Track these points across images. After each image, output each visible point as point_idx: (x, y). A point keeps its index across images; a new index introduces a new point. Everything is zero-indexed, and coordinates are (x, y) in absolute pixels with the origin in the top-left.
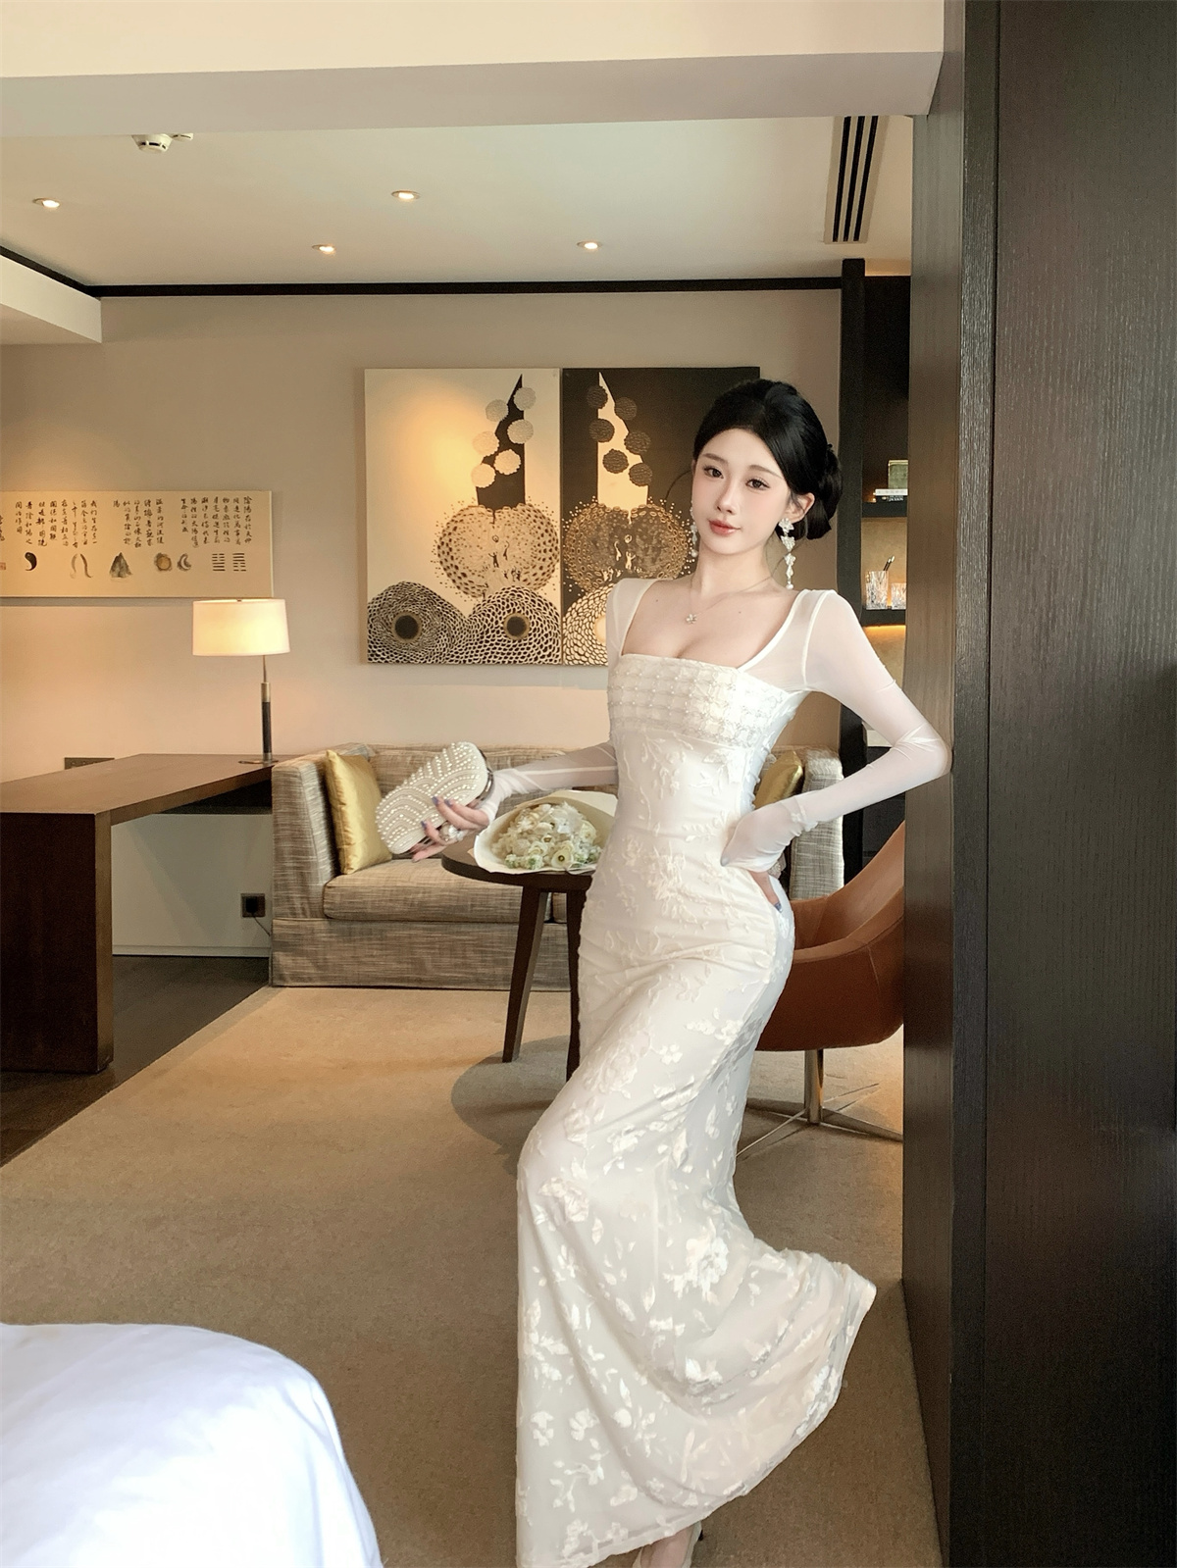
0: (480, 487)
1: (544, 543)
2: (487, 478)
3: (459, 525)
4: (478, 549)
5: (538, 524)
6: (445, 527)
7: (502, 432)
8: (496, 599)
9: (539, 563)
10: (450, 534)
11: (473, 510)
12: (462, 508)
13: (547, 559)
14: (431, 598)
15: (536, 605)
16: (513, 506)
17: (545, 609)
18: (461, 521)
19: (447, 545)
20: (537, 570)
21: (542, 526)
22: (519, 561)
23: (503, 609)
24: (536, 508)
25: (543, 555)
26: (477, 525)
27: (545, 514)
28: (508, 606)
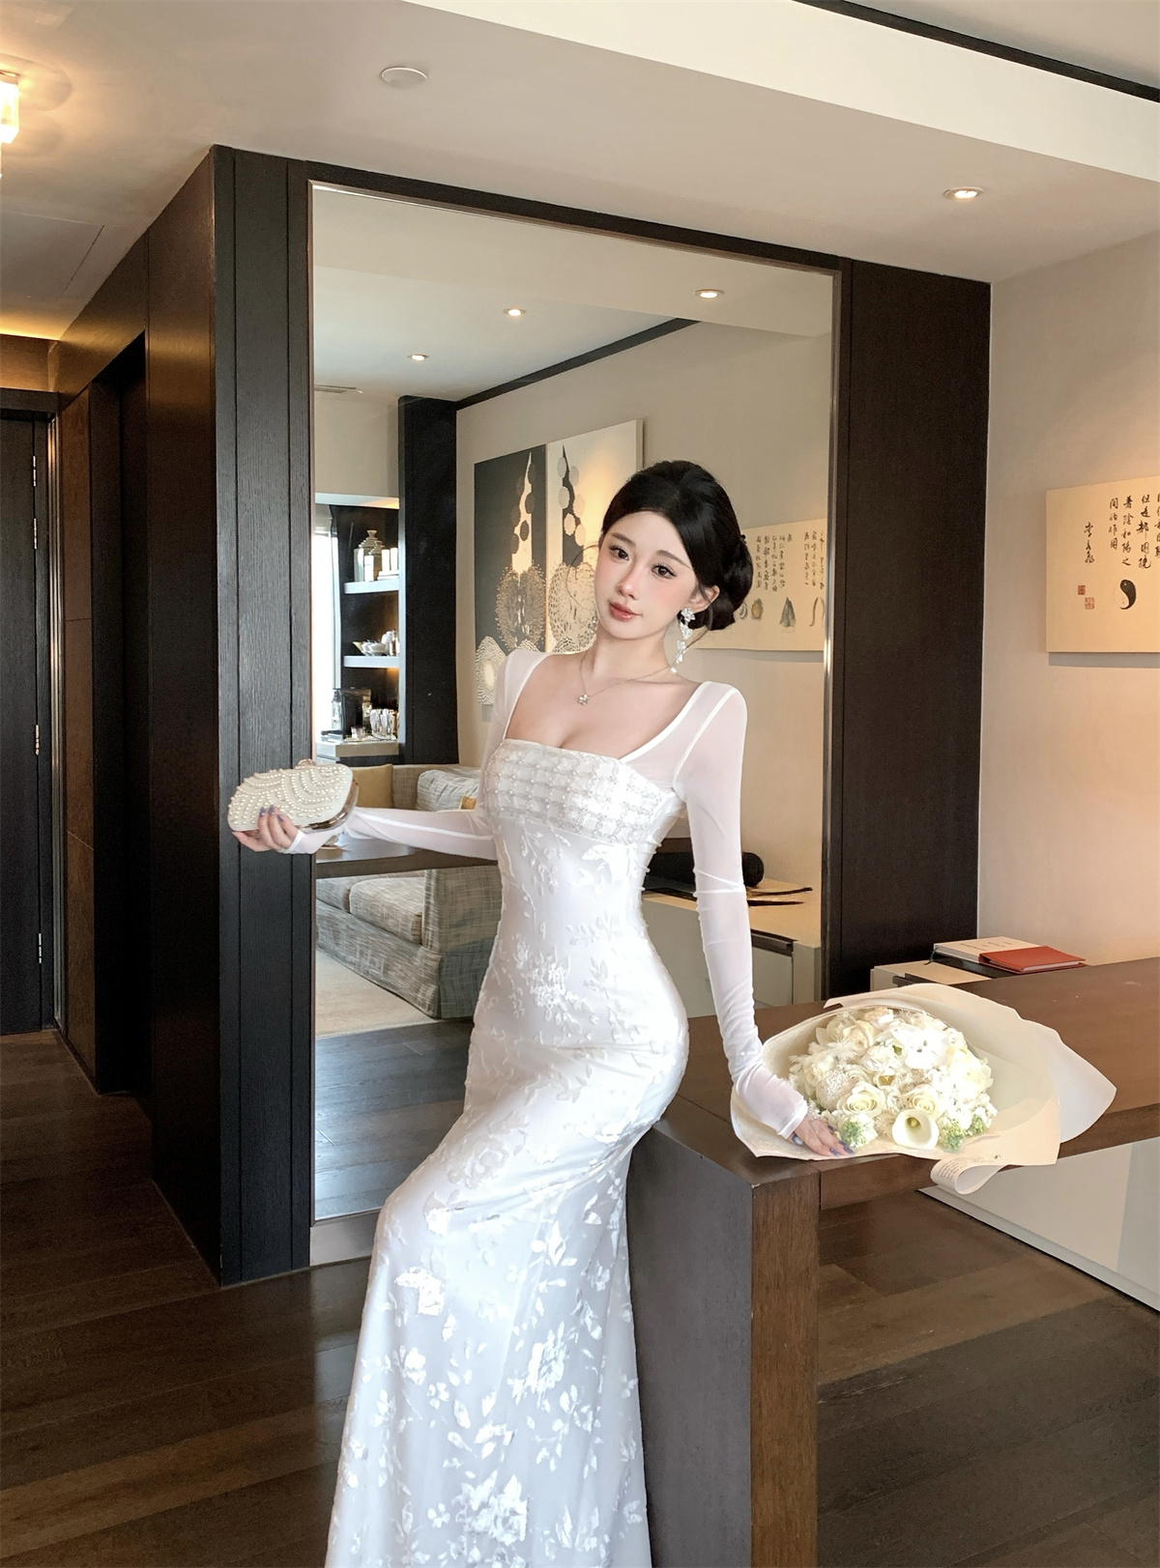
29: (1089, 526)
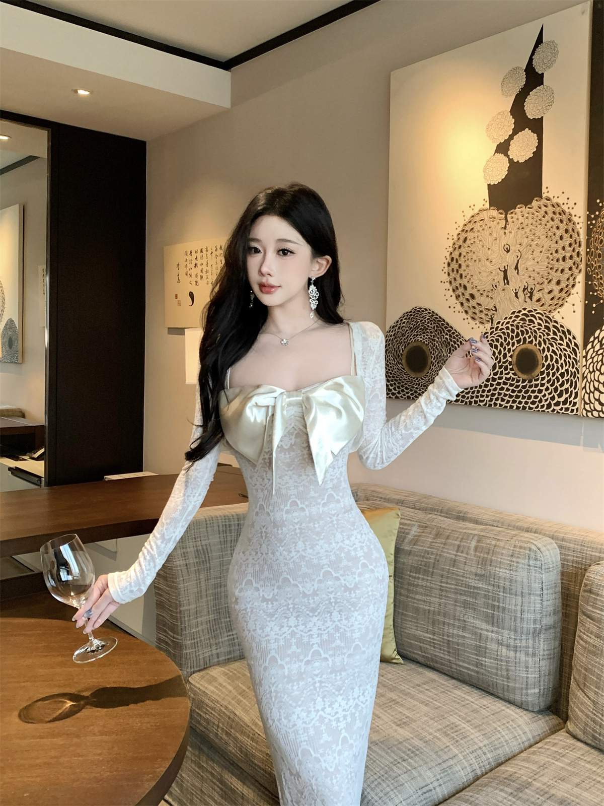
0: (492, 184)
1: (564, 248)
2: (500, 171)
3: (470, 235)
4: (488, 263)
5: (557, 222)
6: (456, 239)
7: (518, 109)
8: (504, 327)
9: (556, 276)
10: (460, 247)
11: (484, 215)
12: (472, 213)
13: (567, 270)
14: (441, 325)
15: (551, 333)
16: (527, 202)
17: (561, 339)
18: (472, 229)
19: (457, 261)
20: (553, 286)
21: (561, 226)
22: (534, 275)
23: (512, 339)
24: (555, 201)
25: (561, 265)
26: (488, 233)
27: (565, 208)
28: (518, 335)
29: (178, 265)
